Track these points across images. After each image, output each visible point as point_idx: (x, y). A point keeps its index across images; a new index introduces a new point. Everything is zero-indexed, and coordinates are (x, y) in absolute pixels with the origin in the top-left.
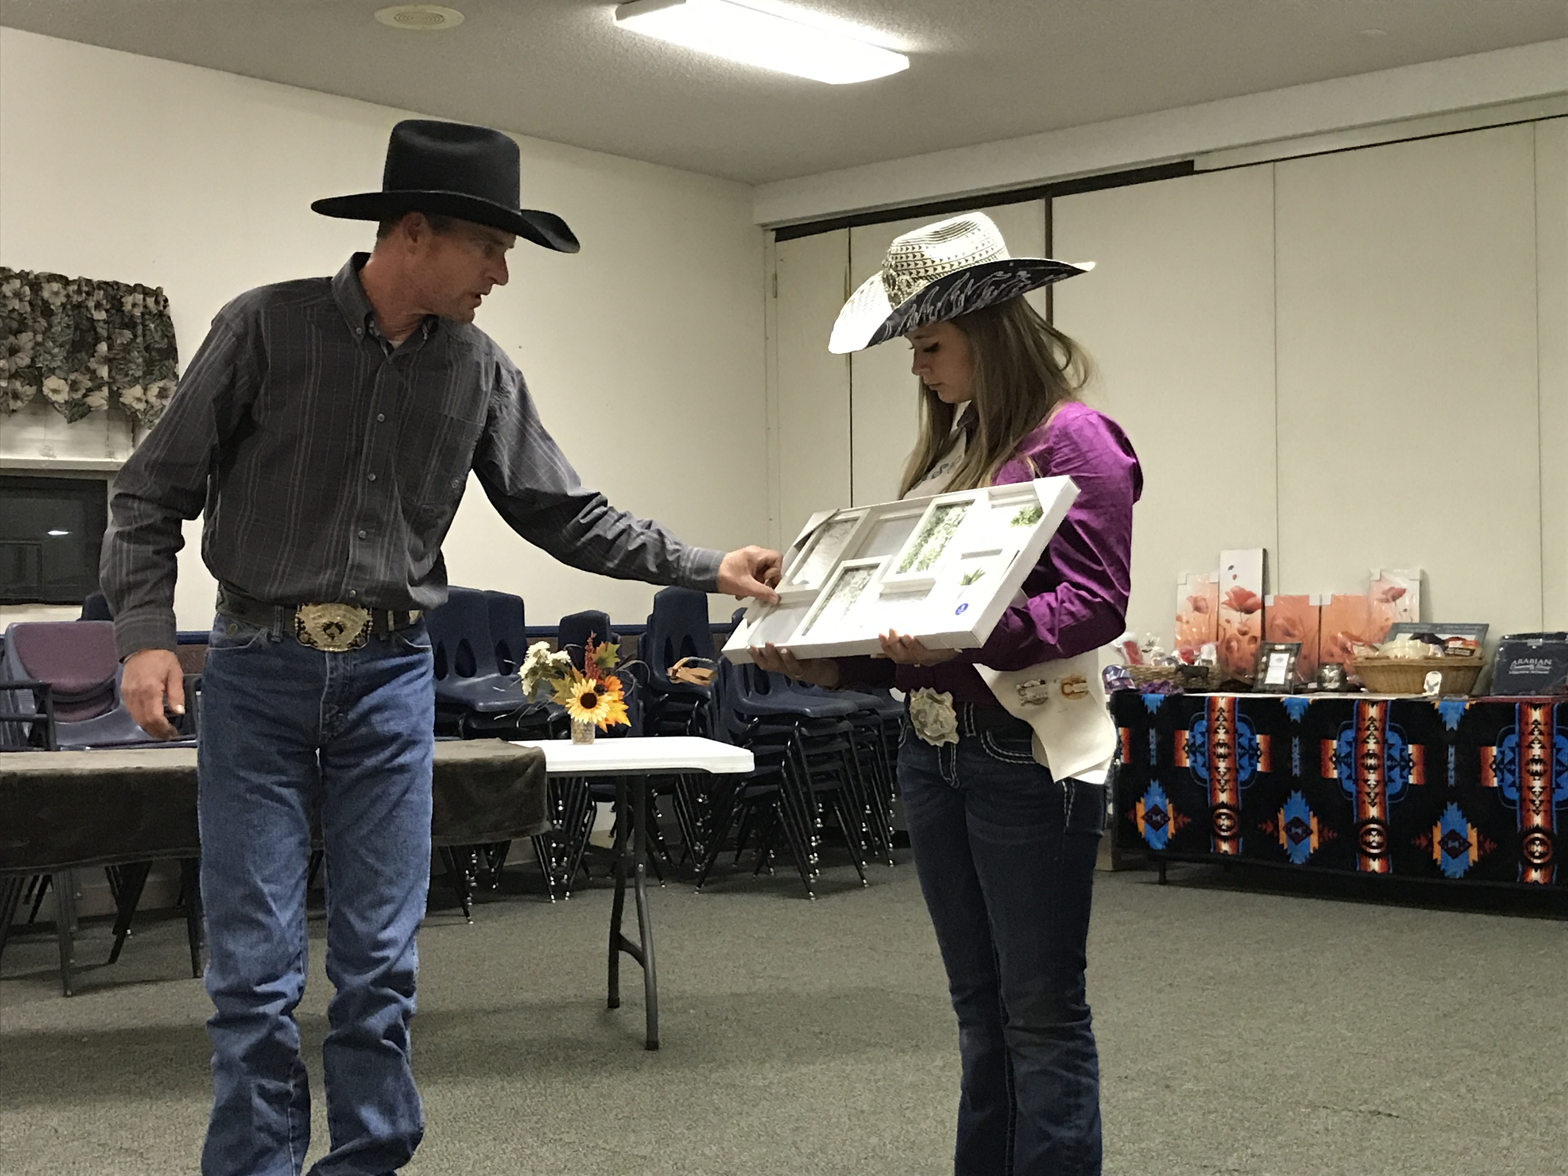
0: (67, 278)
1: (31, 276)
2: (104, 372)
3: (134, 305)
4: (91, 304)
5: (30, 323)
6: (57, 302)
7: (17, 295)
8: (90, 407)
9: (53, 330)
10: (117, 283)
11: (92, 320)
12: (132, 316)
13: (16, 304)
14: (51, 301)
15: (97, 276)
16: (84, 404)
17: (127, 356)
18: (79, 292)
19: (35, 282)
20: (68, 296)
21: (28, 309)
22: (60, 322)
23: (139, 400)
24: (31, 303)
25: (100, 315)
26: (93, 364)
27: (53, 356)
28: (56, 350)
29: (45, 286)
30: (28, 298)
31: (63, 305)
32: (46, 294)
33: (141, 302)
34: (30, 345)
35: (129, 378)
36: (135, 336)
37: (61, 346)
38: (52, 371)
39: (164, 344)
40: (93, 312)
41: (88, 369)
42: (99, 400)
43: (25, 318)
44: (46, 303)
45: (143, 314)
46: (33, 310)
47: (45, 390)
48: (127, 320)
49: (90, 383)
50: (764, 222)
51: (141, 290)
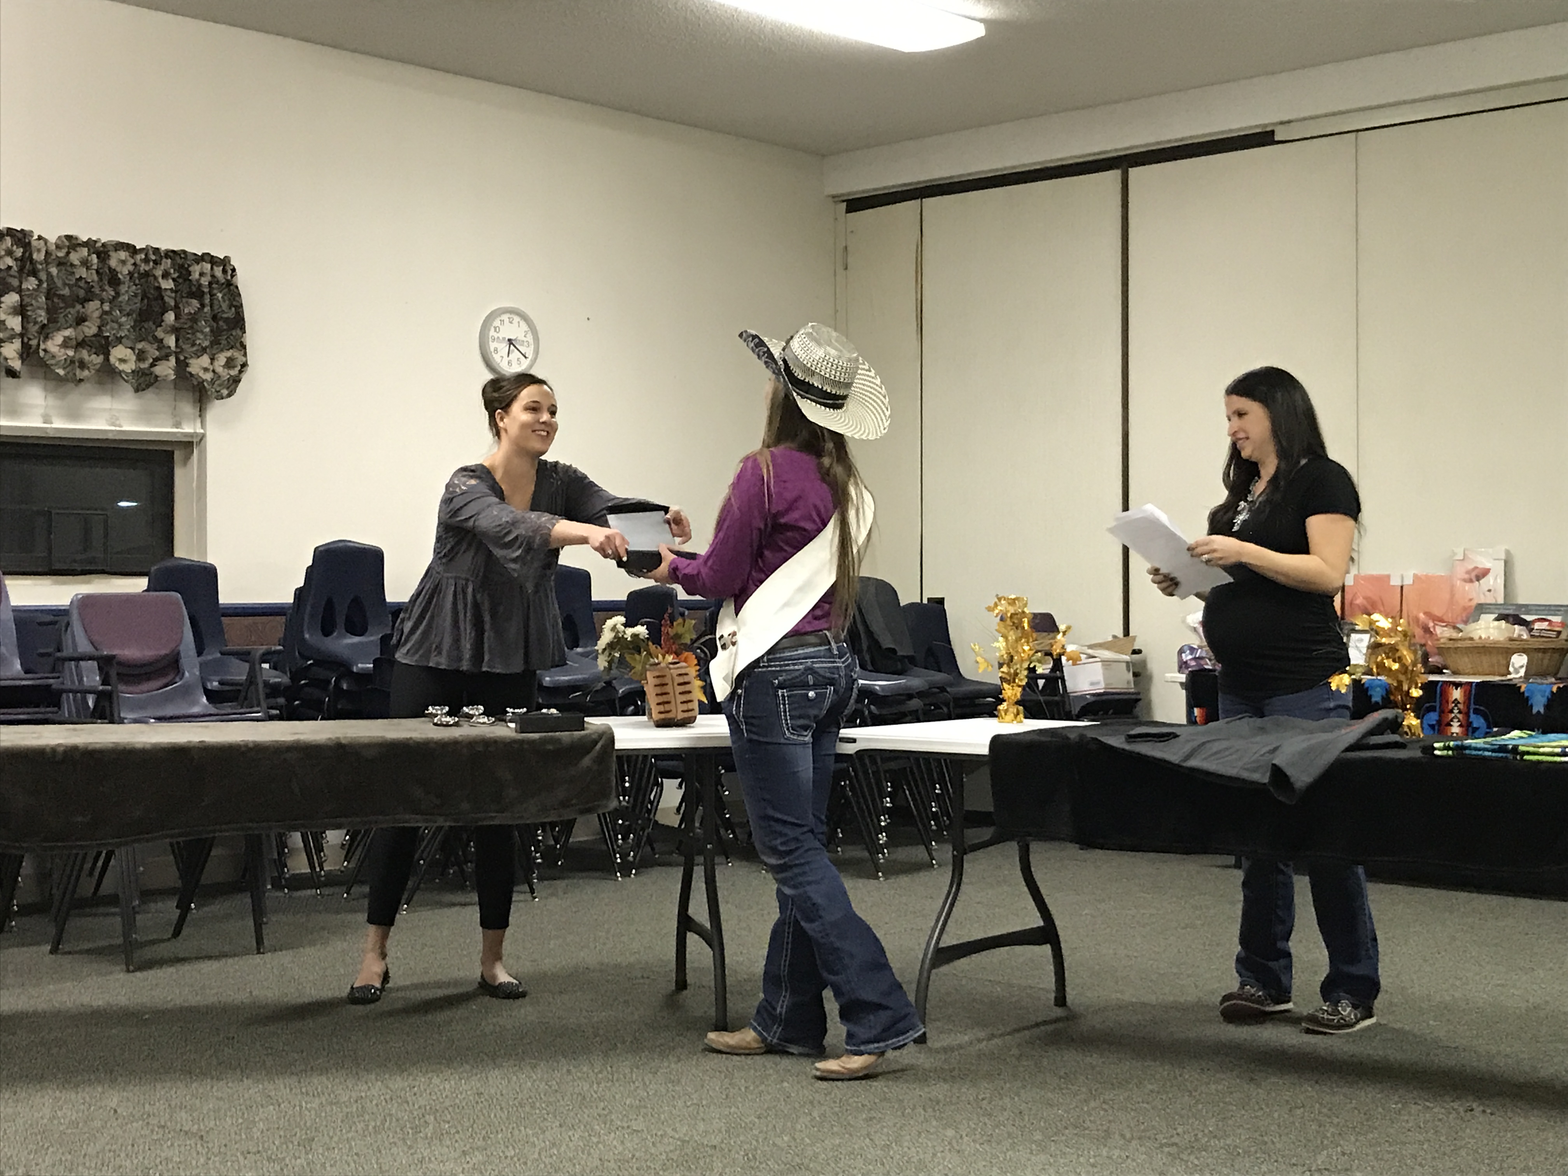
0: (134, 247)
1: (99, 245)
2: (171, 341)
3: (202, 274)
4: (159, 273)
5: (97, 290)
6: (124, 271)
7: (85, 263)
8: (157, 377)
9: (120, 299)
10: (184, 252)
11: (159, 288)
12: (200, 285)
13: (82, 272)
14: (118, 269)
15: (164, 245)
16: (152, 373)
17: (195, 326)
18: (146, 260)
19: (102, 251)
20: (135, 264)
21: (96, 278)
22: (127, 290)
23: (206, 370)
24: (97, 272)
25: (167, 285)
26: (160, 333)
27: (120, 325)
28: (124, 319)
29: (112, 254)
30: (95, 267)
31: (131, 274)
32: (113, 263)
33: (210, 271)
34: (97, 314)
35: (195, 348)
36: (203, 306)
37: (128, 315)
38: (119, 340)
39: (231, 314)
40: (160, 279)
41: (156, 338)
42: (166, 369)
43: (93, 287)
44: (113, 272)
45: (210, 283)
46: (101, 280)
47: (112, 359)
48: (194, 289)
49: (157, 353)
50: (834, 193)
51: (208, 259)
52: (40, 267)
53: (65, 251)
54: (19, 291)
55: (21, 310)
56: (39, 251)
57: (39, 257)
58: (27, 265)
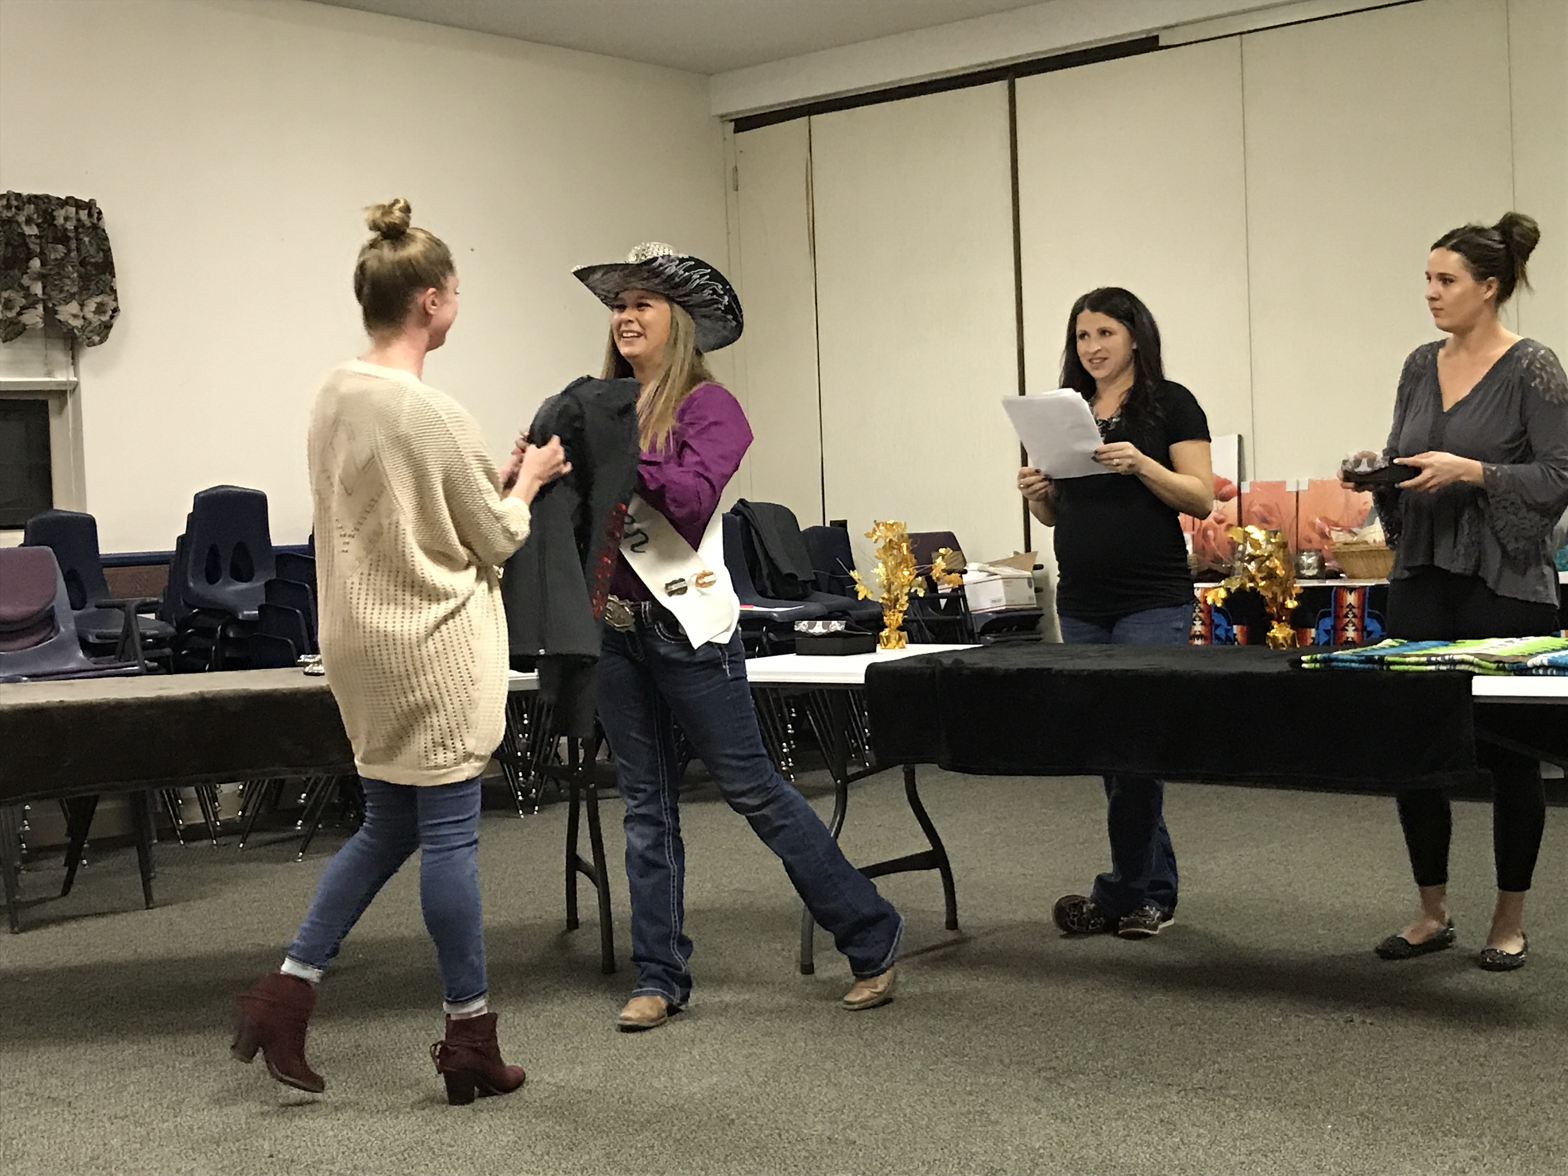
2: (37, 289)
3: (66, 219)
4: (22, 219)
8: (24, 325)
10: (48, 197)
11: (23, 235)
12: (66, 229)
15: (26, 191)
16: (19, 322)
17: (62, 272)
18: (8, 206)
23: (75, 316)
25: (31, 231)
26: (26, 281)
33: (74, 215)
35: (63, 295)
36: (69, 251)
39: (100, 258)
40: (24, 227)
41: (22, 286)
42: (34, 318)
45: (76, 228)
48: (60, 234)
49: (24, 301)
50: (722, 112)
51: (73, 202)
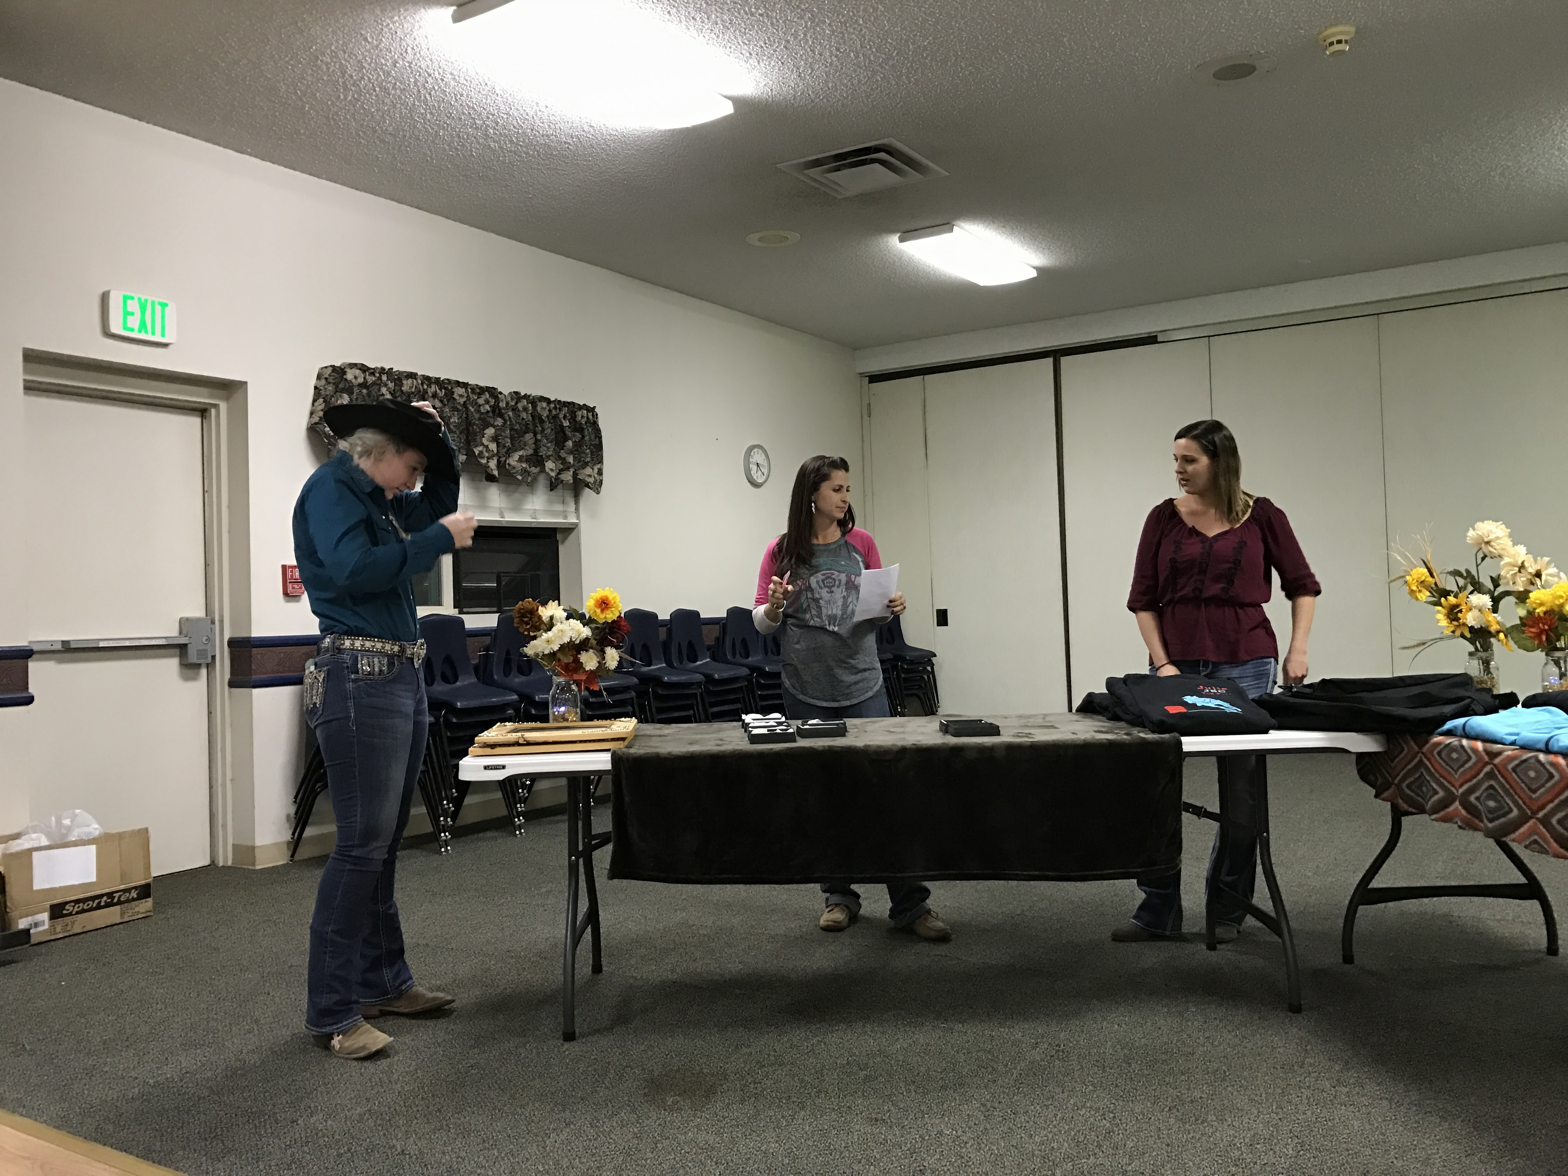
0: (549, 399)
1: (531, 398)
2: (571, 459)
3: (582, 417)
4: (561, 416)
5: (531, 427)
6: (545, 414)
7: (525, 409)
8: (563, 481)
9: (546, 432)
10: (573, 403)
11: (562, 426)
12: (582, 424)
13: (524, 415)
14: (542, 414)
15: (563, 398)
16: (559, 478)
17: (579, 449)
18: (555, 408)
19: (534, 401)
20: (550, 411)
21: (530, 418)
22: (548, 427)
23: (590, 476)
24: (532, 416)
25: (566, 423)
26: (563, 454)
27: (548, 448)
28: (549, 445)
29: (539, 404)
30: (530, 412)
31: (548, 416)
32: (539, 409)
33: (586, 415)
34: (532, 441)
35: (580, 464)
36: (583, 437)
37: (552, 442)
38: (548, 457)
39: (597, 442)
40: (563, 420)
41: (559, 457)
42: (568, 477)
43: (528, 424)
44: (540, 417)
45: (586, 423)
46: (533, 420)
47: (547, 470)
48: (578, 426)
49: (562, 466)
50: (861, 372)
51: (585, 408)
52: (503, 411)
53: (515, 401)
54: (494, 426)
55: (495, 439)
56: (502, 400)
57: (502, 405)
58: (497, 411)
